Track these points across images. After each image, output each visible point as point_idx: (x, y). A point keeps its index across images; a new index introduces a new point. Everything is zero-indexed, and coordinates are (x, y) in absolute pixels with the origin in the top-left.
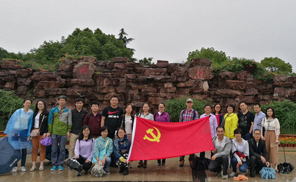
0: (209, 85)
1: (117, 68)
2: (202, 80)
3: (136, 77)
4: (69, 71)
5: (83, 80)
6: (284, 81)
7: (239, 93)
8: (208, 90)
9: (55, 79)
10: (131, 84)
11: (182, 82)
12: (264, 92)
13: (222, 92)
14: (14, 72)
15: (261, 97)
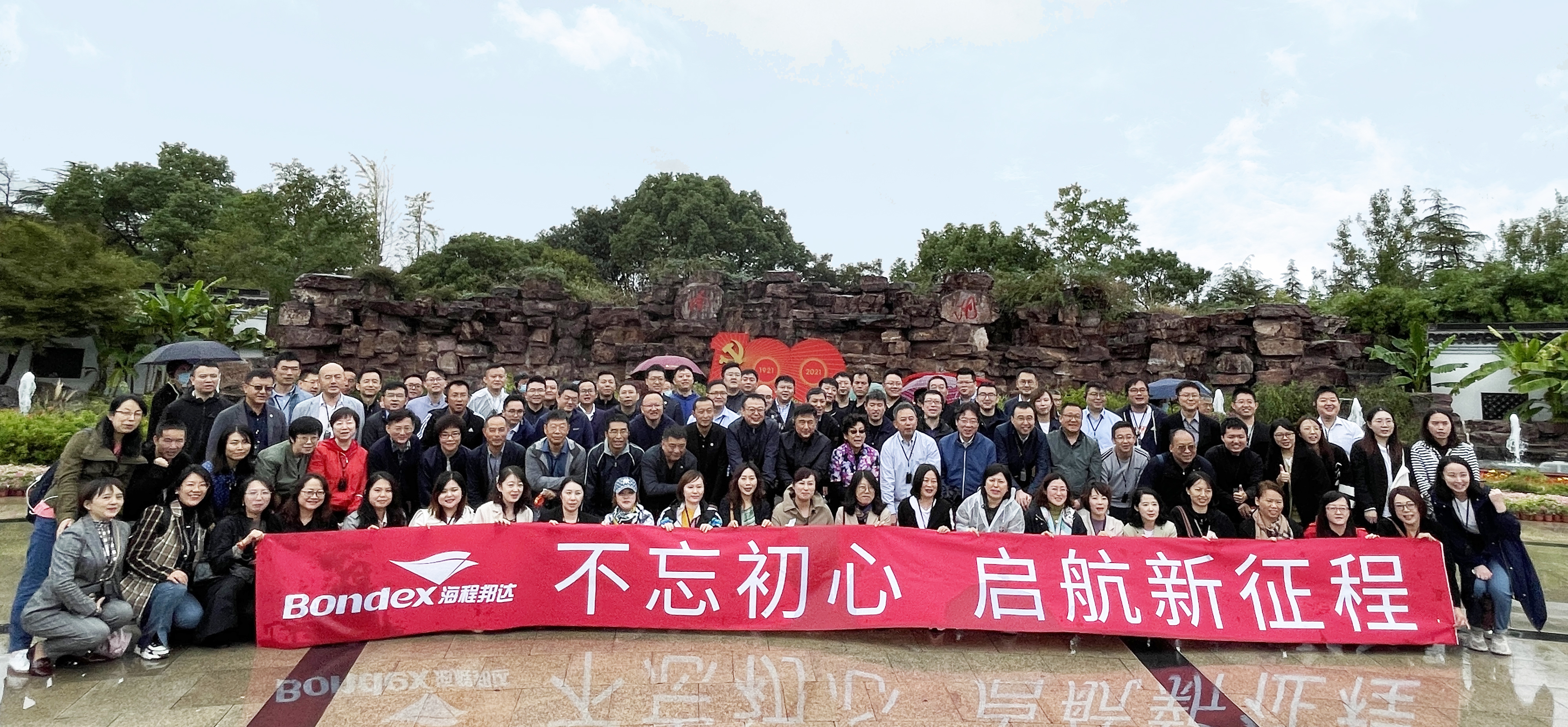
0: (990, 336)
1: (773, 296)
2: (972, 324)
3: (815, 315)
4: (668, 303)
5: (699, 325)
6: (1176, 329)
7: (1062, 356)
8: (987, 348)
9: (637, 323)
10: (804, 332)
11: (924, 328)
12: (1126, 354)
13: (1021, 354)
14: (550, 306)
15: (1116, 365)
